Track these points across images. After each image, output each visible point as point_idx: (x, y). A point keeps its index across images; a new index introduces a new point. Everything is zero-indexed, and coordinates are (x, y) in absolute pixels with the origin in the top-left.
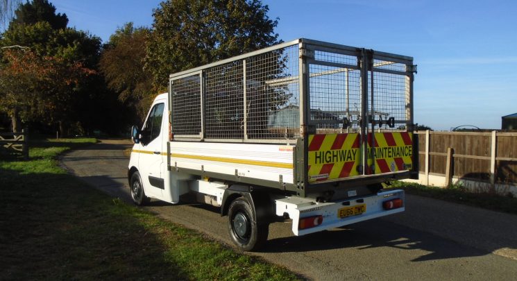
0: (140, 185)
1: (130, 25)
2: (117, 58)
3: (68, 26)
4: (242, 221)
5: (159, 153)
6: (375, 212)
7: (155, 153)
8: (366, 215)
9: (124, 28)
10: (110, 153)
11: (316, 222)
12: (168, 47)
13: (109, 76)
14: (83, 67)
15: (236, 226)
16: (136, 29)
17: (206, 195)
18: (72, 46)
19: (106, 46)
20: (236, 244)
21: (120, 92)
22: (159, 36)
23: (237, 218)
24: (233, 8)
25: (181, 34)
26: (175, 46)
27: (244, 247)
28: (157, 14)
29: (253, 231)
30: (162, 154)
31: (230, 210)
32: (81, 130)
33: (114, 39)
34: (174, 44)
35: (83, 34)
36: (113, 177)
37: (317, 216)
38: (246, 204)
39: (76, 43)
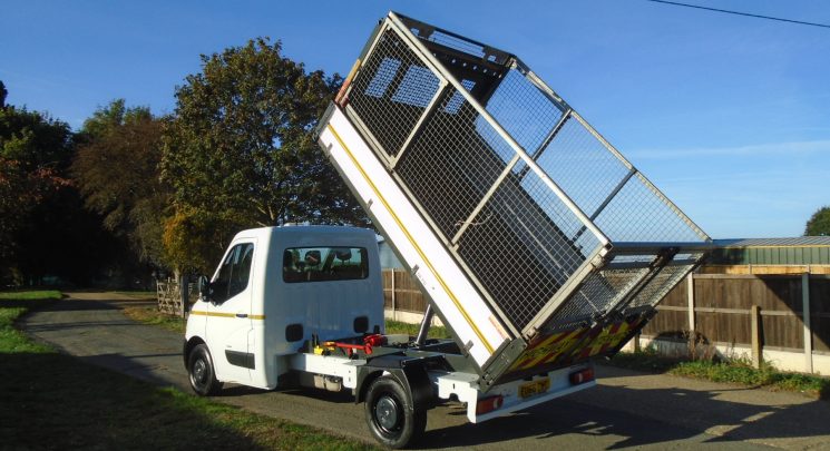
0: (207, 364)
1: (120, 104)
2: (104, 159)
3: (6, 103)
4: (389, 407)
5: (245, 316)
6: (563, 389)
7: (238, 315)
8: (552, 392)
9: (109, 109)
10: (100, 315)
11: (495, 405)
12: (202, 147)
13: (87, 187)
14: (54, 174)
15: (379, 414)
16: (129, 110)
17: (316, 374)
18: (20, 136)
19: (78, 138)
20: (380, 440)
21: (106, 214)
22: (187, 128)
23: (381, 403)
24: (305, 89)
25: (223, 126)
26: (215, 145)
27: (393, 443)
28: (183, 94)
29: (407, 421)
30: (252, 317)
31: (370, 393)
32: (16, 275)
33: (92, 125)
34: (212, 141)
35: (39, 118)
36: (130, 354)
37: (495, 397)
38: (395, 384)
39: (27, 131)
